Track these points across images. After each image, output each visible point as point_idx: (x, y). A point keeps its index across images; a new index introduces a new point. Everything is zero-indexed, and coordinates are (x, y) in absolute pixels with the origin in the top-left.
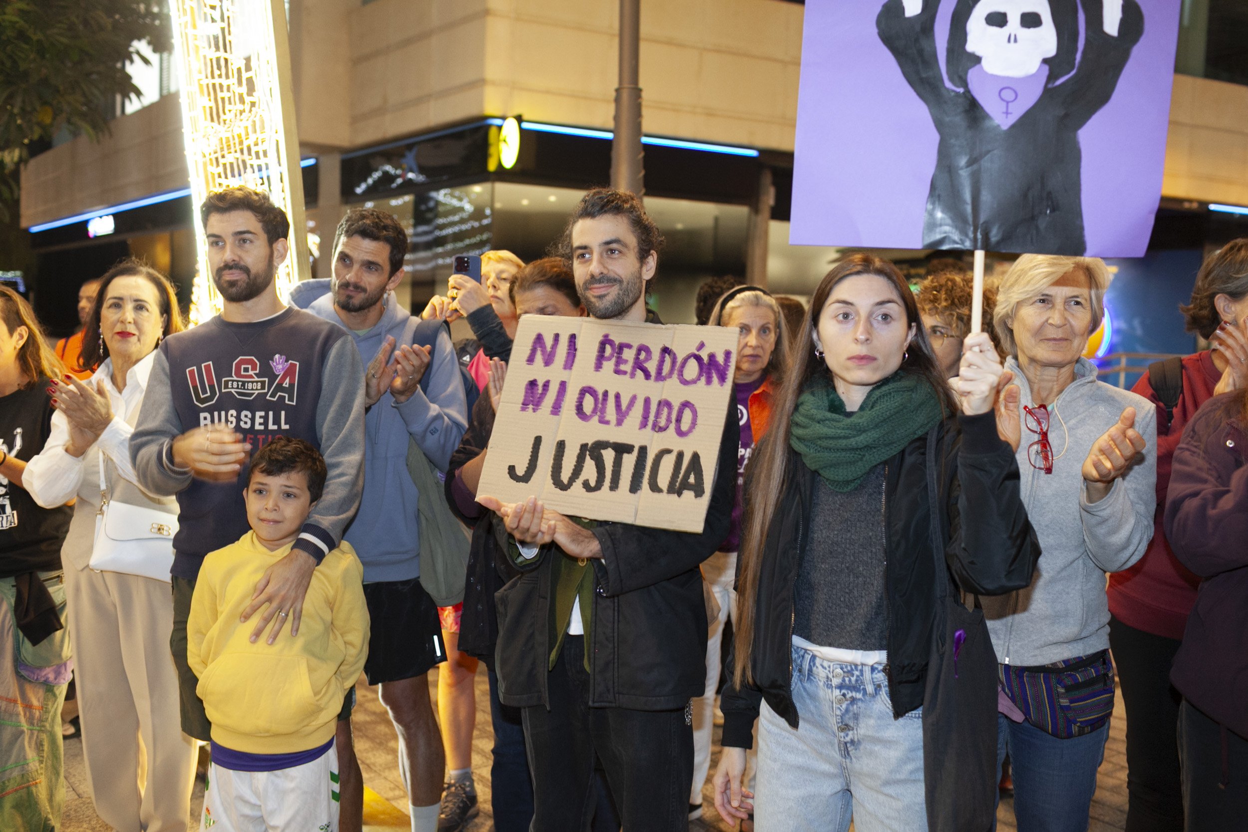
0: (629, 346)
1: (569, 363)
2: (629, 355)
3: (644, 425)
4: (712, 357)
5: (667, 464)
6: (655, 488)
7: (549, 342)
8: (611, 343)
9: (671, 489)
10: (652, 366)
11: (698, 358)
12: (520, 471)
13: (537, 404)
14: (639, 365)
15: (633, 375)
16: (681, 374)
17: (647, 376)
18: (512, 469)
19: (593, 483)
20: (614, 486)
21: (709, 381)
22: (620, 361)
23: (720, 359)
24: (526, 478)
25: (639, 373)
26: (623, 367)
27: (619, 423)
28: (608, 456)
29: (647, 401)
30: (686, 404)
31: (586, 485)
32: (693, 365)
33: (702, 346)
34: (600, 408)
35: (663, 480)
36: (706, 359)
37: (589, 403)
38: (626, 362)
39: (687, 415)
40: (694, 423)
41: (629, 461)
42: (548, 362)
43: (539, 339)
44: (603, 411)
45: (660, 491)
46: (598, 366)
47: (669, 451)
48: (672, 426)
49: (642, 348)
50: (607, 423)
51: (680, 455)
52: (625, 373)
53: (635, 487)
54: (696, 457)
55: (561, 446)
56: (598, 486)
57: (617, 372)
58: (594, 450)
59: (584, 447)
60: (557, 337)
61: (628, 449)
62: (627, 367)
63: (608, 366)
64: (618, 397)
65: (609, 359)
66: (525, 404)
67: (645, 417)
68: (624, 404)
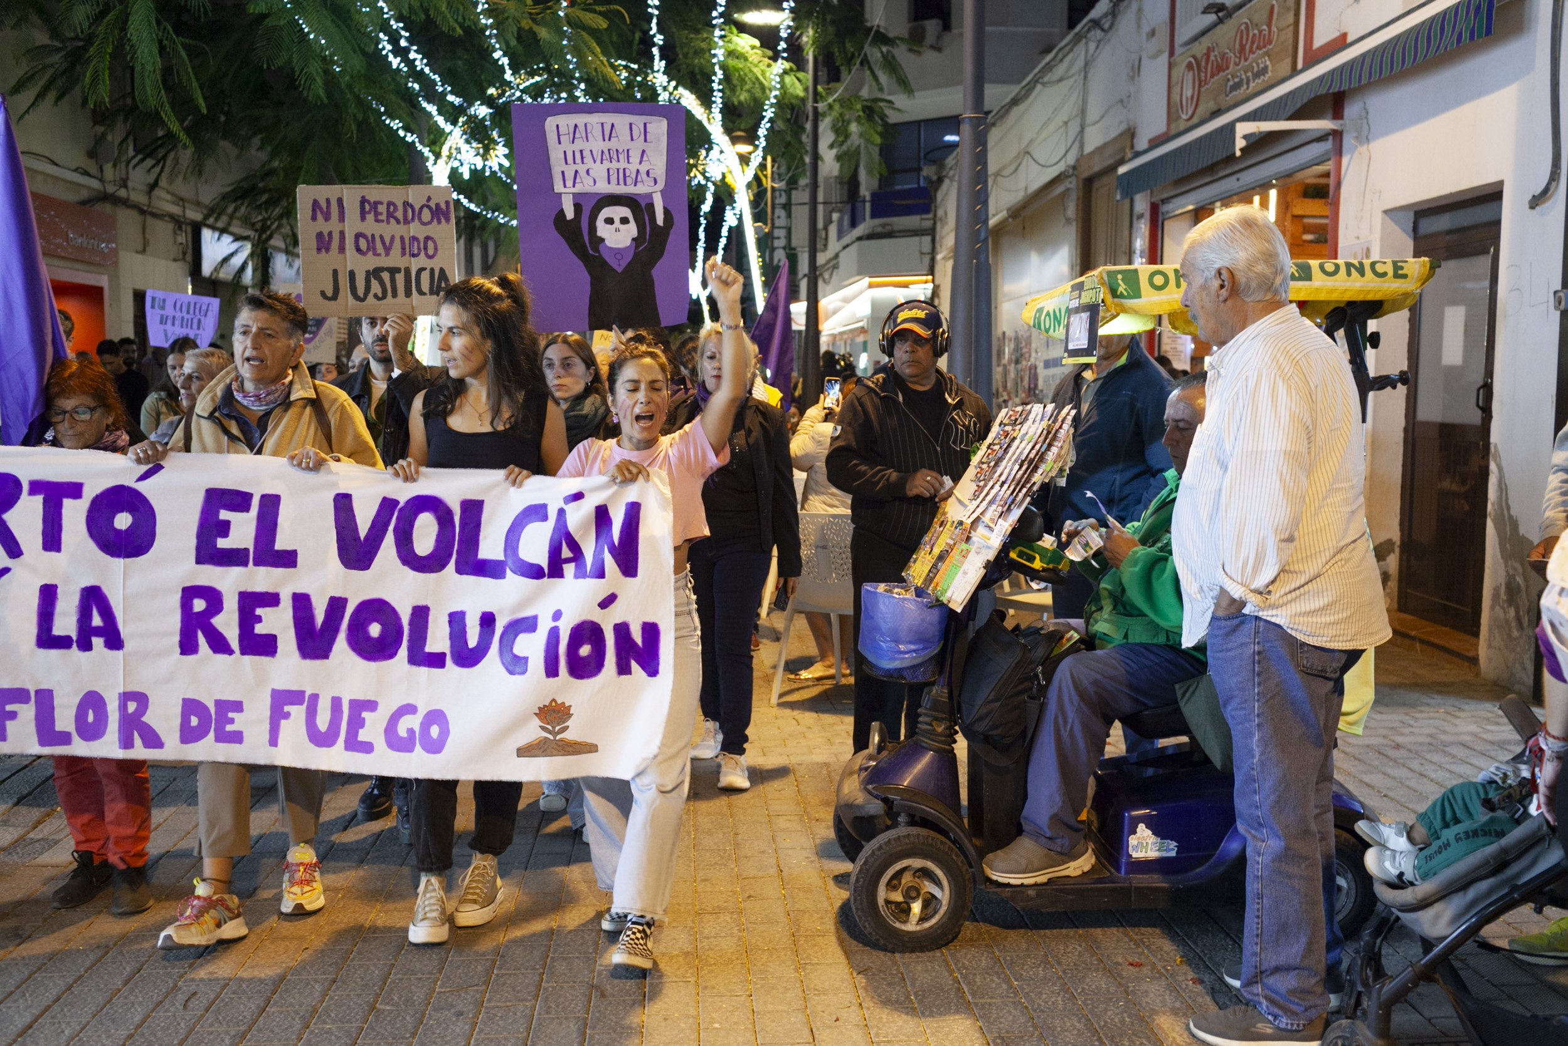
0: (381, 203)
1: (342, 218)
2: (382, 209)
3: (403, 254)
4: (437, 205)
5: (425, 276)
6: (421, 292)
7: (324, 205)
8: (369, 202)
9: (432, 292)
10: (399, 214)
11: (429, 207)
12: (329, 293)
13: (328, 250)
14: (390, 215)
15: (388, 222)
16: (420, 219)
17: (398, 222)
18: (323, 294)
19: (380, 295)
20: (395, 295)
21: (439, 222)
22: (377, 214)
23: (443, 206)
24: (335, 297)
25: (392, 221)
26: (380, 217)
27: (387, 254)
28: (386, 276)
29: (402, 238)
30: (427, 238)
31: (376, 296)
32: (426, 211)
33: (429, 199)
34: (371, 247)
35: (425, 286)
36: (434, 207)
37: (363, 244)
38: (381, 214)
39: (430, 244)
40: (436, 249)
41: (400, 278)
42: (327, 217)
43: (316, 204)
44: (374, 249)
45: (425, 294)
46: (363, 218)
47: (425, 269)
48: (423, 253)
49: (389, 204)
50: (379, 255)
51: (432, 270)
52: (382, 221)
53: (408, 294)
54: (442, 270)
55: (352, 274)
56: (384, 297)
57: (377, 221)
58: (376, 273)
59: (368, 272)
60: (328, 201)
61: (398, 270)
62: (384, 217)
63: (370, 217)
64: (381, 237)
65: (369, 212)
66: (319, 250)
67: (403, 249)
68: (387, 241)
